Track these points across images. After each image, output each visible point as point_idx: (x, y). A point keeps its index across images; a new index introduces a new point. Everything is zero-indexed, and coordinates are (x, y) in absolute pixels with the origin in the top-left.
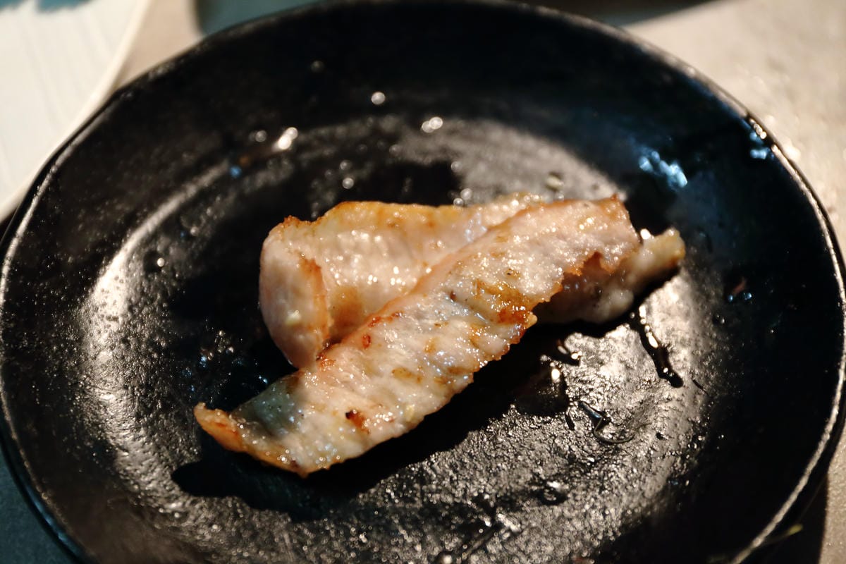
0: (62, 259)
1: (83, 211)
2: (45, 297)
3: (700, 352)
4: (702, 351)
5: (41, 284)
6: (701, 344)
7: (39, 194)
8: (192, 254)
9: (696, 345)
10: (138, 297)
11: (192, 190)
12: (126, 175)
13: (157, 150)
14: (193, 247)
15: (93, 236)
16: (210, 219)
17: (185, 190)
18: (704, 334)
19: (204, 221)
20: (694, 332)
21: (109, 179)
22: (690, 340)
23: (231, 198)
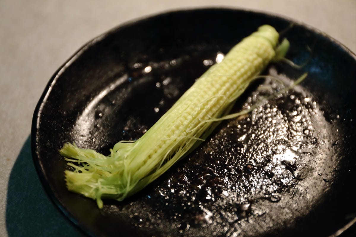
0: (61, 112)
1: (69, 94)
2: (55, 127)
3: (332, 141)
4: (332, 140)
5: (54, 122)
6: (332, 138)
7: (52, 86)
8: (115, 111)
9: (330, 138)
10: (93, 128)
11: (113, 87)
12: (86, 80)
13: (98, 71)
14: (115, 108)
15: (74, 104)
16: (121, 98)
17: (110, 86)
18: (333, 134)
19: (118, 98)
20: (328, 133)
21: (79, 82)
22: (327, 136)
23: (129, 89)
